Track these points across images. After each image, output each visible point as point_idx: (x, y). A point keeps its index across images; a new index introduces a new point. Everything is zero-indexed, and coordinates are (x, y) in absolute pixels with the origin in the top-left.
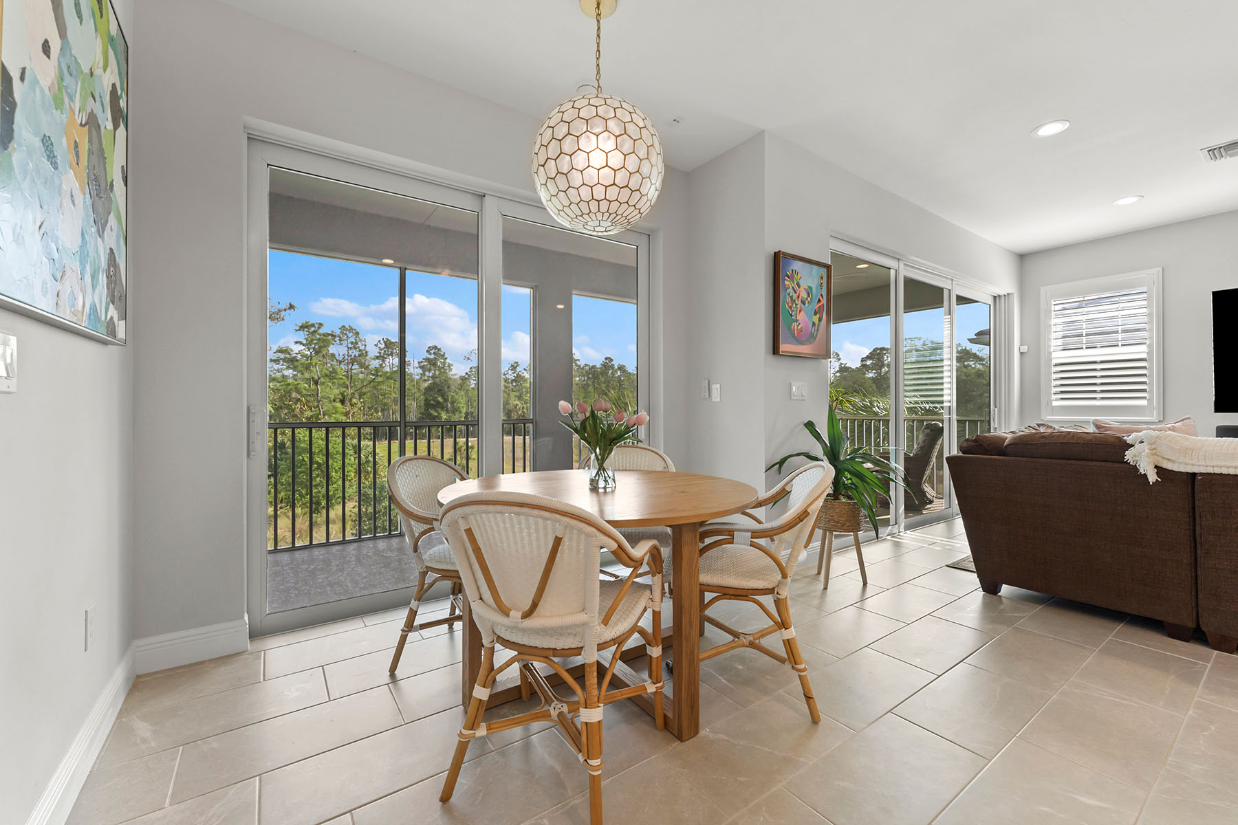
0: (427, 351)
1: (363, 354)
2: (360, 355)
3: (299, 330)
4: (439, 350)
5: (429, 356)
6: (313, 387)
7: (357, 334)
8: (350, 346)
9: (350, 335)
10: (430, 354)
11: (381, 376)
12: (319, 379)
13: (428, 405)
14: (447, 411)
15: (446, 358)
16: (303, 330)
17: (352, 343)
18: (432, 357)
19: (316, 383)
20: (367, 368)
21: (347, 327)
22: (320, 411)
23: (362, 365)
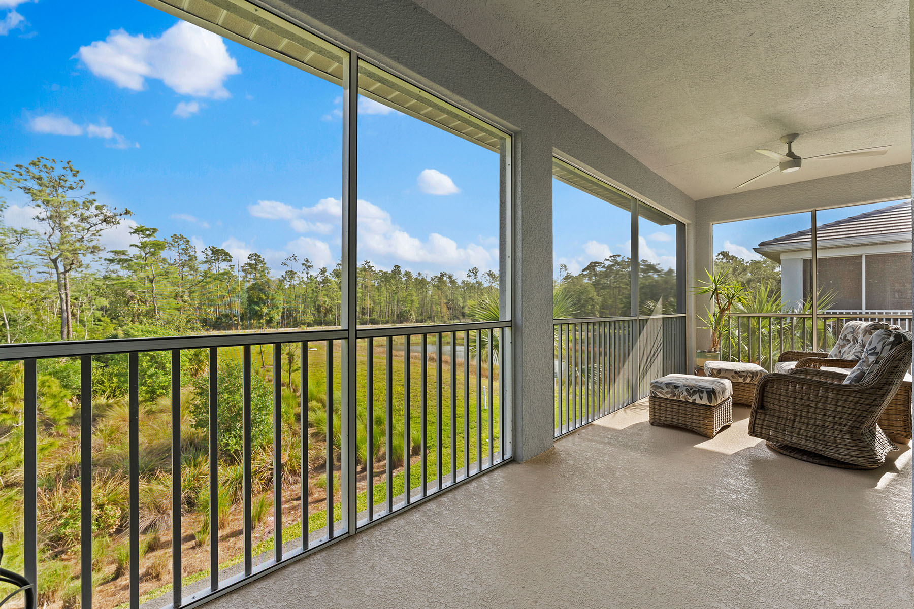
0: (249, 258)
1: (192, 258)
2: (190, 260)
3: (134, 233)
4: (259, 257)
5: (250, 262)
6: (148, 284)
7: (188, 241)
8: (181, 251)
9: (181, 242)
10: (251, 260)
11: (209, 277)
12: (154, 277)
13: (251, 301)
14: (268, 307)
15: (265, 263)
16: (138, 234)
17: (183, 249)
18: (253, 262)
19: (151, 281)
20: (196, 270)
21: (178, 235)
22: (155, 306)
23: (191, 268)
